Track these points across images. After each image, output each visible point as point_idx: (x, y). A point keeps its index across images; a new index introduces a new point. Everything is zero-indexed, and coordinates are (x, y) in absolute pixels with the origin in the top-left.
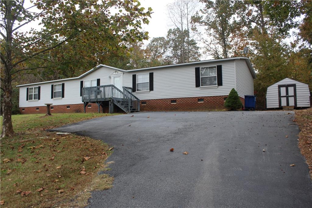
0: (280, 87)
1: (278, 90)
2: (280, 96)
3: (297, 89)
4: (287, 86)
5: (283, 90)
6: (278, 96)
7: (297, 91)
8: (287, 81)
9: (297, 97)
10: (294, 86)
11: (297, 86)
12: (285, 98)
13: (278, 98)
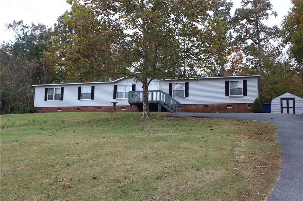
0: (282, 99)
1: (280, 102)
2: (282, 107)
3: (295, 101)
4: (288, 99)
5: (284, 102)
6: (280, 107)
7: (295, 103)
8: (288, 95)
9: (296, 108)
10: (293, 99)
11: (295, 100)
12: (286, 109)
13: (280, 109)
